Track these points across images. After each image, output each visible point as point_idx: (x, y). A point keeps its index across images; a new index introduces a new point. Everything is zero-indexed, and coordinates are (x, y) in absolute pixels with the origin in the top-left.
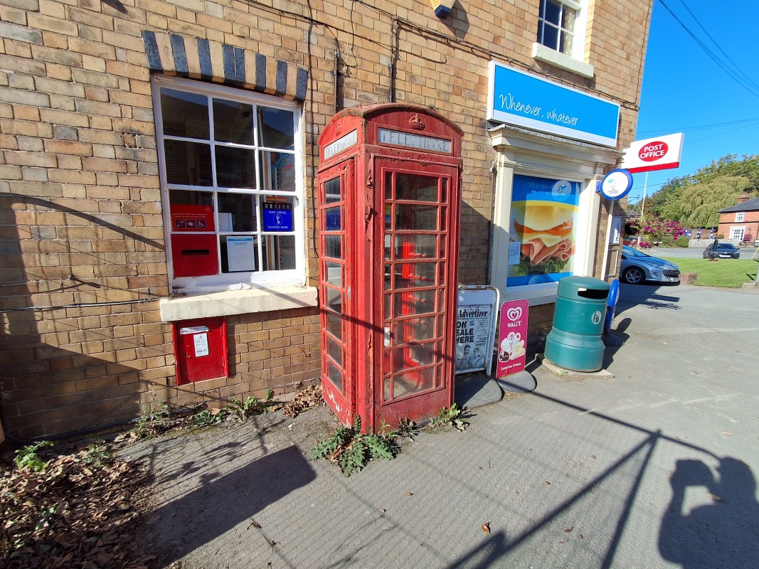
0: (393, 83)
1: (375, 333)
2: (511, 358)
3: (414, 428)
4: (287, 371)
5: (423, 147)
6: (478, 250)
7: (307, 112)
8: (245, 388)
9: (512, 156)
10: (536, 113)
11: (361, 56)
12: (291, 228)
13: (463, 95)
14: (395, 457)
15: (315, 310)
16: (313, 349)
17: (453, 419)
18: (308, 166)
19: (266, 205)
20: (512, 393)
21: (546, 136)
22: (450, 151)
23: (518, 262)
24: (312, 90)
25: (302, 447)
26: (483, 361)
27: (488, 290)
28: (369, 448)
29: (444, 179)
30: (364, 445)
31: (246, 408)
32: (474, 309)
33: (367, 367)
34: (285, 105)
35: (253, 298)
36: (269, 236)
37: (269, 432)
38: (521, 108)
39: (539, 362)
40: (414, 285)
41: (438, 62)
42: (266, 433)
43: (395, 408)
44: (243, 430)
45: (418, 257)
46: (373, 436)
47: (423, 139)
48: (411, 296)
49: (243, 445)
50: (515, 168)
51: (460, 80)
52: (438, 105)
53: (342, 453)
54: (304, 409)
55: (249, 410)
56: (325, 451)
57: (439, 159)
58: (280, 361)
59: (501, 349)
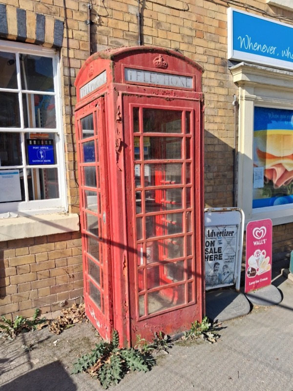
0: (141, 30)
1: (129, 253)
2: (258, 273)
3: (168, 341)
4: (53, 291)
5: (167, 84)
6: (224, 176)
7: (64, 57)
8: (14, 307)
9: (252, 90)
10: (271, 52)
11: (111, 7)
12: (54, 161)
13: (205, 38)
14: (150, 370)
15: (78, 234)
16: (77, 270)
17: (204, 332)
18: (66, 105)
19: (30, 142)
20: (260, 306)
21: (282, 72)
22: (192, 87)
23: (262, 186)
24: (68, 38)
25: (65, 362)
26: (231, 277)
27: (234, 212)
28: (126, 361)
29: (188, 113)
30: (122, 358)
31: (15, 326)
32: (221, 229)
33: (123, 286)
34: (44, 52)
35: (20, 225)
36: (34, 169)
37: (36, 348)
38: (258, 48)
39: (285, 277)
40: (165, 208)
41: (181, 10)
42: (33, 349)
43: (150, 323)
44: (12, 347)
45: (168, 184)
46: (130, 350)
47: (167, 77)
48: (163, 219)
49: (12, 361)
50: (255, 101)
51: (202, 25)
52: (183, 47)
53: (101, 367)
54: (68, 326)
55: (18, 328)
56: (86, 365)
57: (183, 95)
58: (46, 281)
59: (248, 266)
